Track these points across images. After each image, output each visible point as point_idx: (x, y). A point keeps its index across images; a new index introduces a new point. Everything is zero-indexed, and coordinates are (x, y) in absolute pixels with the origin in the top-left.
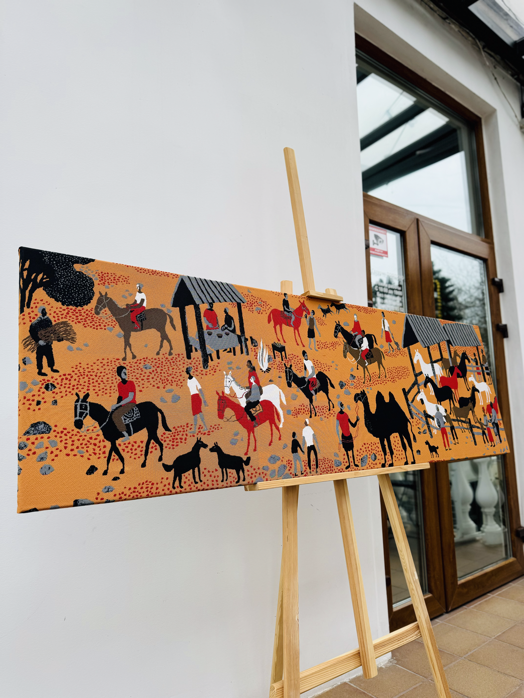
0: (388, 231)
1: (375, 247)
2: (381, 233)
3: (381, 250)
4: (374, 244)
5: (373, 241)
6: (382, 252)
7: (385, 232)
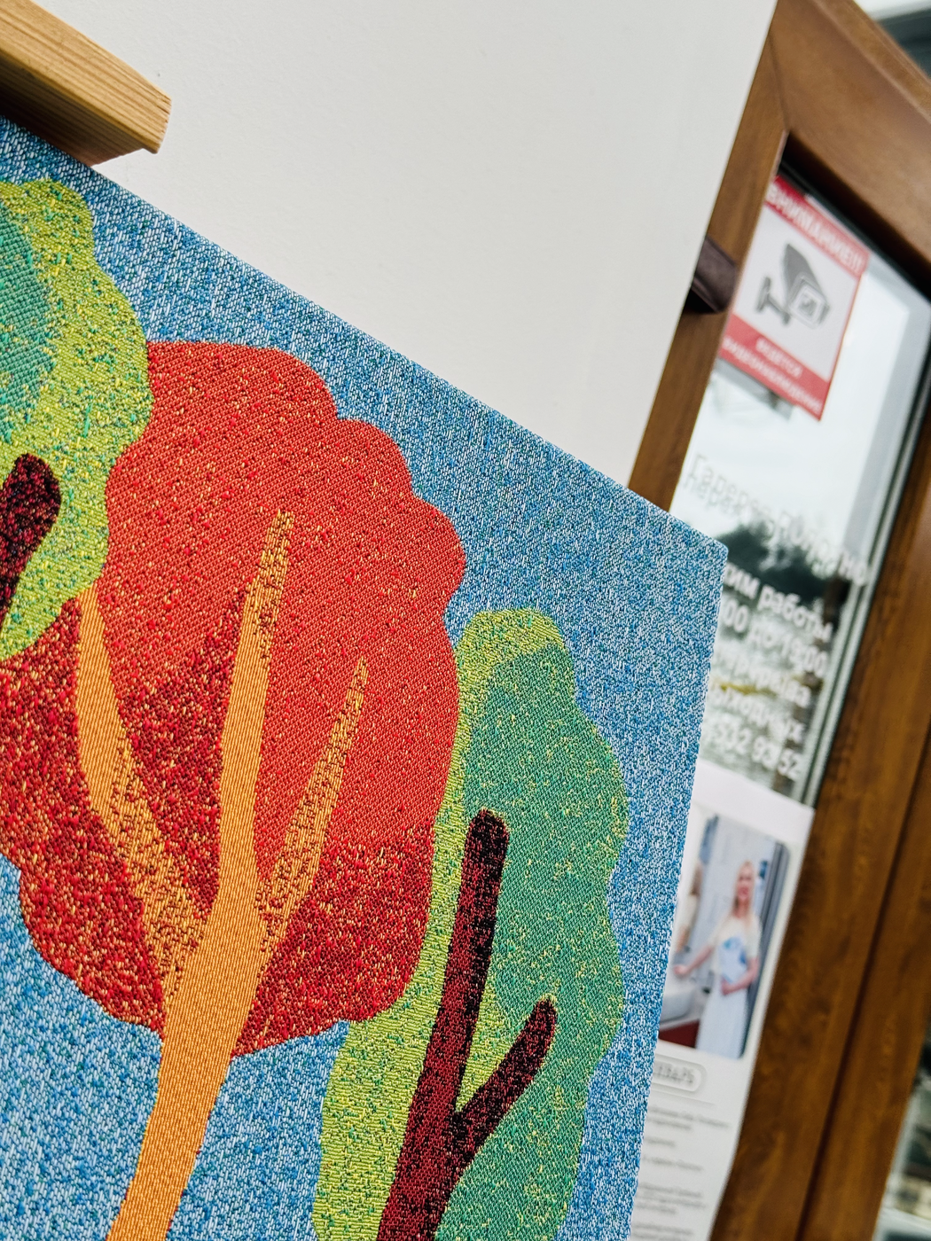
0: (876, 262)
1: (766, 322)
2: (834, 257)
3: (797, 362)
4: (766, 302)
5: (768, 283)
6: (797, 372)
7: (857, 260)
